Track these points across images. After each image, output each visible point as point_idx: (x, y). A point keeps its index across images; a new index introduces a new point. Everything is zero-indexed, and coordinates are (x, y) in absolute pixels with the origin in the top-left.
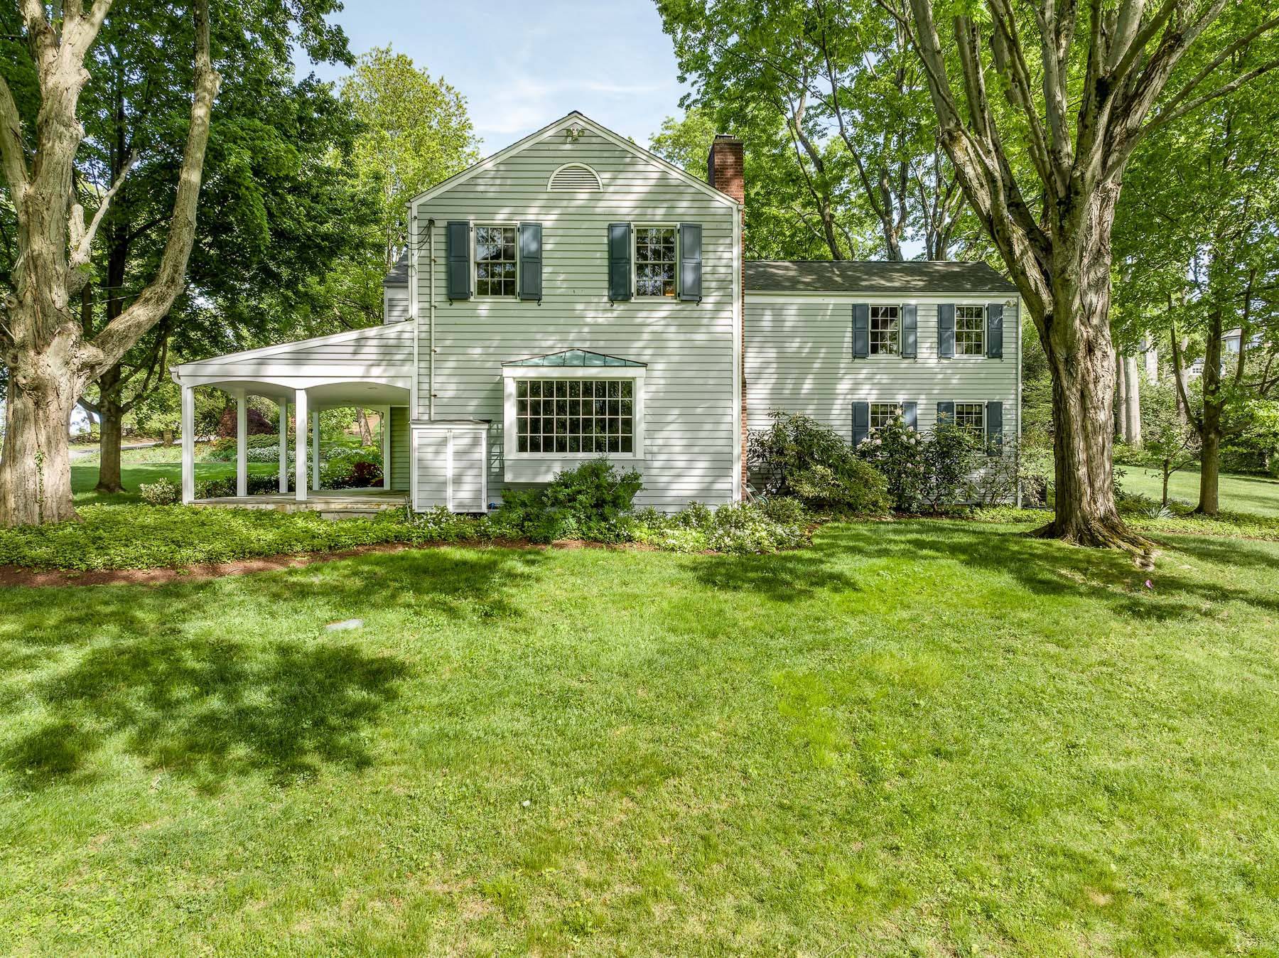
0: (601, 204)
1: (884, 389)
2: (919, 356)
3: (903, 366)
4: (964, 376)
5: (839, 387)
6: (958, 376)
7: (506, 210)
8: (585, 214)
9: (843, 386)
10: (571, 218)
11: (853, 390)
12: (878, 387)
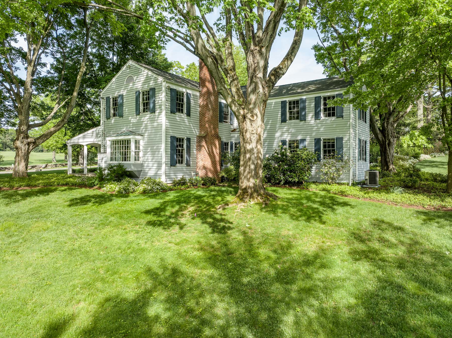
0: (135, 86)
1: (293, 135)
2: (307, 119)
3: (301, 124)
4: (326, 127)
5: (276, 134)
6: (324, 127)
7: (117, 92)
8: (131, 90)
9: (278, 134)
10: (129, 91)
11: (281, 135)
12: (291, 133)
